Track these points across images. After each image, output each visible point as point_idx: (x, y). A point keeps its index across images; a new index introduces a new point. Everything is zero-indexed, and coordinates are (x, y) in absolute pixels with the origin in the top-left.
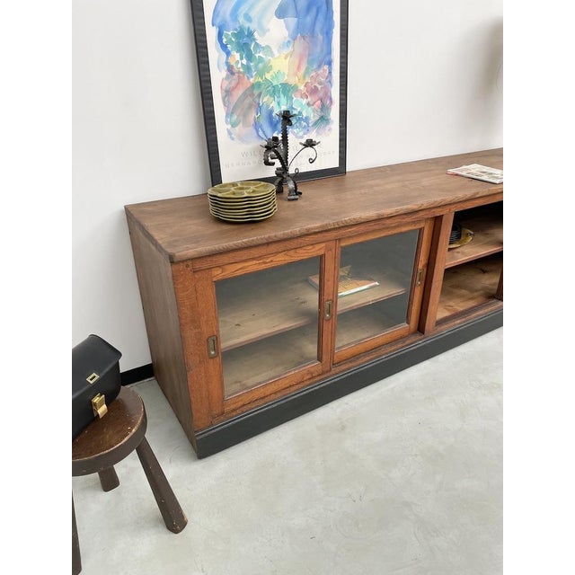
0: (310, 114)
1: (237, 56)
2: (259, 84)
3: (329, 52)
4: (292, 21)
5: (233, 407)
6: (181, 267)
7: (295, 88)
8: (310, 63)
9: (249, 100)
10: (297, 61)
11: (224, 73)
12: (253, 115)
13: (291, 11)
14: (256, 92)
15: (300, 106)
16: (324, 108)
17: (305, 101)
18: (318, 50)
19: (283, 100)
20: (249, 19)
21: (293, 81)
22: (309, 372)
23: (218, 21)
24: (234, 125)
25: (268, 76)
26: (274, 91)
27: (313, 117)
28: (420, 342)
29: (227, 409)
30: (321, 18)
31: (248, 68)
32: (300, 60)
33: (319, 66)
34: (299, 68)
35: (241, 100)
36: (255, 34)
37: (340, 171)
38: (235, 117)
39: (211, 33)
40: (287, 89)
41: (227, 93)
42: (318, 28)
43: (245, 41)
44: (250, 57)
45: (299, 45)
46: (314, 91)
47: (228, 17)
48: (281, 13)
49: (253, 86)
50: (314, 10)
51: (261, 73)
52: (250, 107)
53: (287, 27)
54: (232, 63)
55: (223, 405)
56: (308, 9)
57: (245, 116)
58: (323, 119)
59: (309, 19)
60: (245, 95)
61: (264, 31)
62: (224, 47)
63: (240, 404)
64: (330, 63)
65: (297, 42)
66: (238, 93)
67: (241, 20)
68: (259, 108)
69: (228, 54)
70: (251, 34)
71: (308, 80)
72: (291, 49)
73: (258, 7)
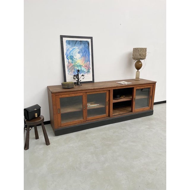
1: (70, 60)
2: (75, 65)
3: (89, 59)
4: (81, 54)
5: (63, 125)
6: (53, 94)
7: (82, 66)
8: (85, 61)
9: (72, 68)
10: (82, 61)
11: (68, 63)
13: (81, 52)
14: (74, 66)
15: (83, 69)
16: (89, 69)
17: (84, 68)
18: (87, 59)
19: (80, 68)
21: (81, 64)
22: (80, 121)
23: (67, 54)
24: (69, 72)
25: (76, 64)
26: (78, 66)
27: (86, 71)
28: (109, 119)
29: (62, 126)
30: (87, 53)
31: (72, 62)
32: (83, 61)
33: (87, 62)
34: (83, 62)
36: (74, 56)
37: (93, 82)
38: (69, 71)
39: (65, 56)
40: (80, 66)
41: (68, 66)
42: (87, 55)
43: (72, 58)
44: (73, 60)
45: (83, 58)
46: (86, 66)
47: (68, 54)
48: (79, 53)
49: (73, 65)
50: (86, 52)
51: (75, 63)
52: (73, 69)
53: (80, 55)
54: (69, 61)
55: (61, 125)
56: (85, 52)
57: (72, 71)
58: (88, 72)
59: (85, 54)
60: (72, 67)
61: (75, 56)
62: (68, 59)
63: (65, 125)
64: (89, 61)
65: (82, 58)
66: (70, 66)
67: (71, 54)
68: (74, 69)
69: (68, 60)
70: (73, 56)
71: (85, 64)
72: (81, 59)
73: (75, 52)
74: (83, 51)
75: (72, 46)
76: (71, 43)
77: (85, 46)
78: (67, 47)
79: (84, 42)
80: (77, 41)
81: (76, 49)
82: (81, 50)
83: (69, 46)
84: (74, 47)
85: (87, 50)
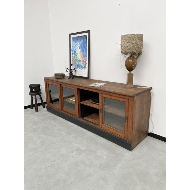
0: (83, 65)
1: (74, 55)
2: (76, 60)
3: (86, 54)
4: (81, 49)
7: (81, 60)
8: (83, 56)
10: (81, 56)
11: (72, 58)
12: (75, 65)
13: (81, 48)
16: (85, 65)
17: (82, 63)
18: (84, 54)
20: (75, 50)
21: (81, 59)
23: (72, 50)
26: (78, 61)
27: (83, 66)
30: (85, 48)
31: (75, 57)
33: (85, 57)
35: (74, 62)
37: (88, 78)
39: (71, 52)
40: (80, 61)
41: (72, 61)
42: (84, 50)
43: (75, 53)
45: (82, 53)
46: (84, 61)
48: (79, 48)
50: (84, 47)
51: (76, 58)
56: (83, 47)
58: (85, 67)
59: (83, 49)
60: (74, 61)
61: (77, 51)
62: (72, 54)
64: (86, 56)
66: (73, 61)
68: (76, 63)
71: (83, 59)
72: (80, 54)
73: (77, 47)
74: (82, 46)
75: (76, 42)
76: (75, 40)
77: (84, 40)
78: (73, 44)
79: (83, 37)
80: (79, 37)
81: (78, 44)
82: (81, 45)
83: (74, 42)
84: (77, 43)
85: (85, 44)
